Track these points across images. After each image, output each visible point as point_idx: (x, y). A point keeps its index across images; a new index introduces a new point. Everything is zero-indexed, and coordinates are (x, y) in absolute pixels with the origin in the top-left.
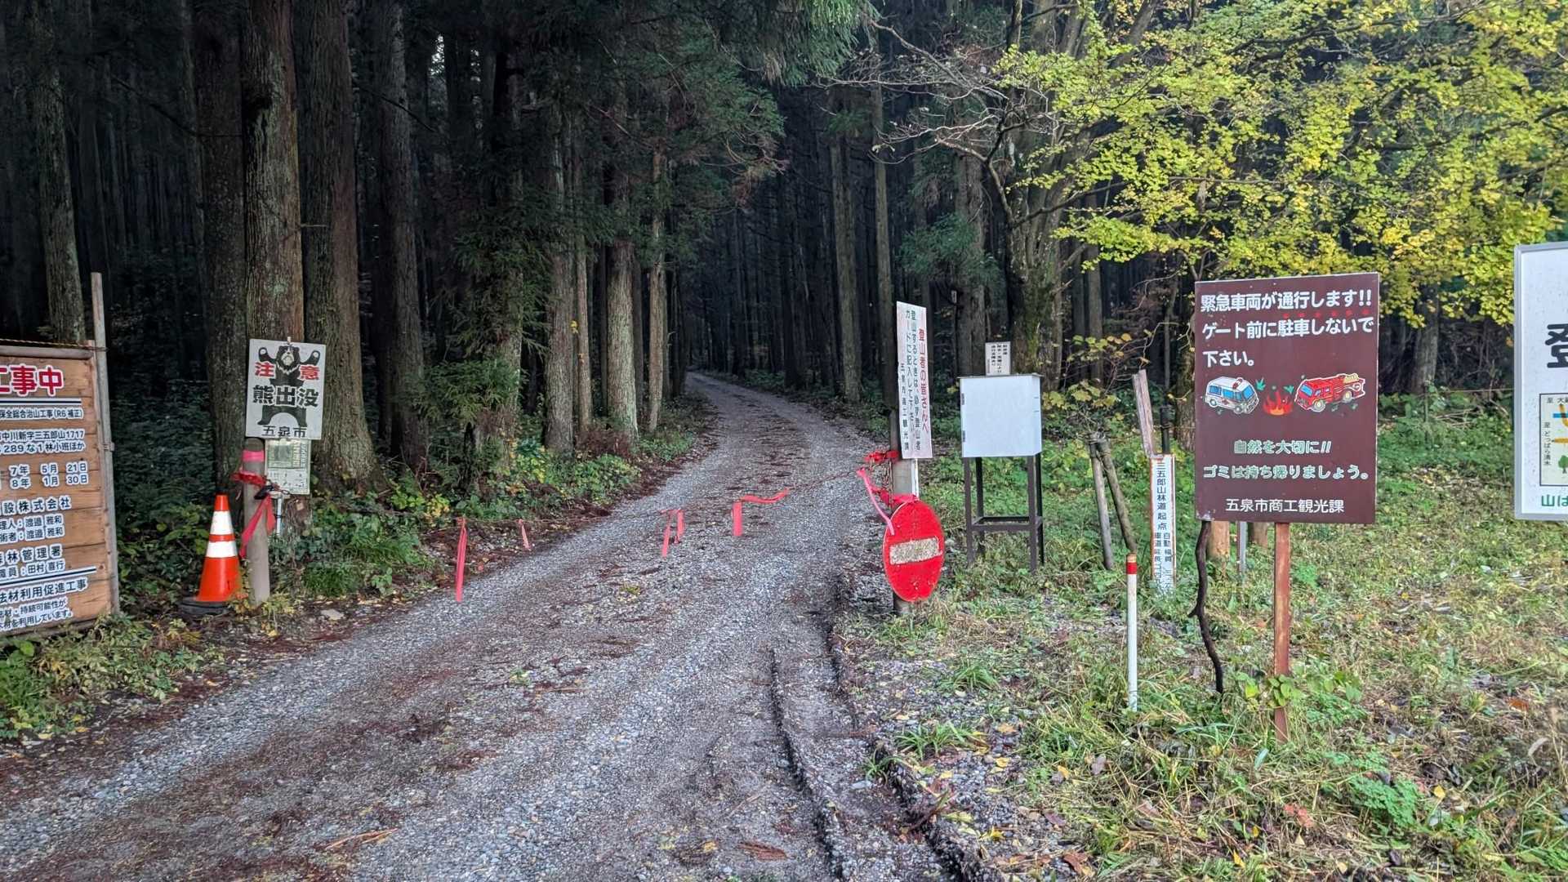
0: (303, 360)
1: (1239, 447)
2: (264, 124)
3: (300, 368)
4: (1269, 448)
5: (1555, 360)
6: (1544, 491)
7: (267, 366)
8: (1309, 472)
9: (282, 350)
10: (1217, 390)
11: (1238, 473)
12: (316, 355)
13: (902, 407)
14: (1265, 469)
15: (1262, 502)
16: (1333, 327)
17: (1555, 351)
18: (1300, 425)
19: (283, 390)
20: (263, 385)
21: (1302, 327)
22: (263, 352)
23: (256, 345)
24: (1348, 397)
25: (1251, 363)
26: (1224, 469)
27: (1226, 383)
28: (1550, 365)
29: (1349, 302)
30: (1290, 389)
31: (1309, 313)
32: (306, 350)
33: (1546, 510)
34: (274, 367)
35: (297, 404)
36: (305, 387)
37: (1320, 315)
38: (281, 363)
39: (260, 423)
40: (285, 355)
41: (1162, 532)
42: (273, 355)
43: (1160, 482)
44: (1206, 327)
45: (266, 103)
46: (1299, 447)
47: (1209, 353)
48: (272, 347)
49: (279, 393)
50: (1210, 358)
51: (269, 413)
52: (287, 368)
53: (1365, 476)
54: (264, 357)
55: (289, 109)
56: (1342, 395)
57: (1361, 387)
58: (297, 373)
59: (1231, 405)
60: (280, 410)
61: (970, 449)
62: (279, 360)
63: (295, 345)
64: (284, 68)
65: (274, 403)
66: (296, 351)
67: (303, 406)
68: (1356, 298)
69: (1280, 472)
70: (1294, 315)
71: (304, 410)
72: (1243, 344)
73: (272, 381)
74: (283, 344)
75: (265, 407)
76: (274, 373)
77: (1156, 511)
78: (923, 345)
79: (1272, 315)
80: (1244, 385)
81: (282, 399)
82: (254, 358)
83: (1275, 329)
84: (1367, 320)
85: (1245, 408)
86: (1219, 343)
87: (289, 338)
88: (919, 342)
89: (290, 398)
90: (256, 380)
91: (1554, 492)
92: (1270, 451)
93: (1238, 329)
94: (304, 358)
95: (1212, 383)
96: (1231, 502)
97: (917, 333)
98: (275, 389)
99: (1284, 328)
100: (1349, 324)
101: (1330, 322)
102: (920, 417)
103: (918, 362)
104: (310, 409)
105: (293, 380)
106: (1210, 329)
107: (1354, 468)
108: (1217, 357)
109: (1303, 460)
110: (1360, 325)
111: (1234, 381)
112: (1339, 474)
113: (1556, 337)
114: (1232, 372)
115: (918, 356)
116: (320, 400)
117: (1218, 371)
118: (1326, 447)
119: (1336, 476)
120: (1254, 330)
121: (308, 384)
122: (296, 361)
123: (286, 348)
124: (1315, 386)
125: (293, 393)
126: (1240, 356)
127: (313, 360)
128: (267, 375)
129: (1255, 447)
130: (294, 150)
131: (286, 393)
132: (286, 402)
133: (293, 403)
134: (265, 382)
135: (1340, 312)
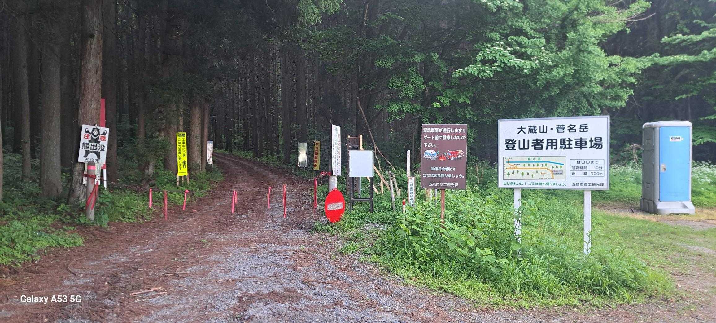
0: (101, 134)
1: (433, 169)
2: (91, 44)
3: (100, 136)
4: (440, 169)
5: (507, 148)
6: (504, 181)
7: (88, 135)
8: (450, 176)
9: (94, 129)
10: (427, 153)
11: (432, 176)
12: (105, 132)
13: (333, 158)
14: (439, 175)
15: (438, 184)
16: (456, 138)
17: (507, 146)
18: (448, 163)
19: (93, 145)
20: (86, 142)
21: (449, 137)
22: (87, 130)
23: (84, 127)
24: (459, 156)
25: (436, 146)
26: (428, 175)
27: (429, 151)
28: (506, 150)
29: (460, 131)
30: (445, 154)
31: (450, 134)
32: (102, 130)
33: (504, 186)
34: (90, 136)
35: (97, 150)
36: (100, 144)
37: (453, 135)
38: (93, 134)
39: (84, 157)
40: (95, 131)
41: (412, 201)
42: (90, 131)
43: (411, 185)
44: (425, 136)
45: (92, 36)
46: (447, 169)
47: (425, 144)
48: (90, 128)
49: (92, 145)
50: (425, 145)
51: (87, 153)
52: (95, 136)
53: (463, 177)
54: (87, 132)
55: (100, 39)
56: (458, 155)
57: (463, 154)
58: (98, 138)
59: (430, 158)
60: (91, 152)
61: (351, 174)
62: (92, 133)
63: (98, 128)
64: (99, 24)
65: (89, 149)
66: (98, 130)
67: (99, 151)
68: (462, 130)
69: (443, 175)
70: (447, 134)
71: (100, 152)
72: (434, 141)
73: (90, 141)
74: (94, 127)
75: (86, 151)
76: (90, 138)
77: (410, 195)
78: (339, 139)
79: (441, 134)
80: (434, 152)
81: (92, 148)
82: (83, 132)
83: (442, 138)
84: (464, 137)
85: (434, 158)
86: (428, 141)
87: (96, 125)
88: (338, 138)
89: (95, 148)
90: (83, 140)
91: (506, 181)
92: (440, 170)
93: (433, 137)
94: (101, 133)
95: (426, 151)
96: (430, 184)
97: (338, 135)
98: (90, 144)
99: (444, 138)
100: (460, 137)
101: (455, 136)
102: (338, 162)
103: (338, 144)
104: (102, 152)
105: (97, 141)
106: (426, 137)
107: (461, 175)
108: (427, 145)
109: (448, 173)
110: (463, 138)
111: (431, 151)
112: (457, 176)
113: (507, 143)
114: (431, 148)
115: (338, 142)
116: (106, 149)
117: (428, 148)
118: (454, 169)
119: (456, 177)
120: (437, 138)
121: (102, 143)
122: (99, 134)
123: (95, 129)
124: (451, 153)
125: (96, 146)
126: (433, 145)
127: (104, 134)
128: (88, 138)
129: (436, 169)
130: (101, 54)
131: (94, 146)
132: (93, 149)
133: (96, 150)
134: (87, 141)
135: (458, 134)
